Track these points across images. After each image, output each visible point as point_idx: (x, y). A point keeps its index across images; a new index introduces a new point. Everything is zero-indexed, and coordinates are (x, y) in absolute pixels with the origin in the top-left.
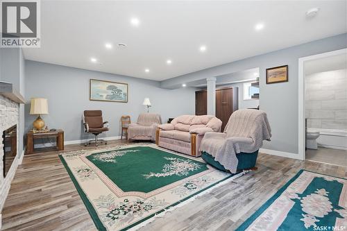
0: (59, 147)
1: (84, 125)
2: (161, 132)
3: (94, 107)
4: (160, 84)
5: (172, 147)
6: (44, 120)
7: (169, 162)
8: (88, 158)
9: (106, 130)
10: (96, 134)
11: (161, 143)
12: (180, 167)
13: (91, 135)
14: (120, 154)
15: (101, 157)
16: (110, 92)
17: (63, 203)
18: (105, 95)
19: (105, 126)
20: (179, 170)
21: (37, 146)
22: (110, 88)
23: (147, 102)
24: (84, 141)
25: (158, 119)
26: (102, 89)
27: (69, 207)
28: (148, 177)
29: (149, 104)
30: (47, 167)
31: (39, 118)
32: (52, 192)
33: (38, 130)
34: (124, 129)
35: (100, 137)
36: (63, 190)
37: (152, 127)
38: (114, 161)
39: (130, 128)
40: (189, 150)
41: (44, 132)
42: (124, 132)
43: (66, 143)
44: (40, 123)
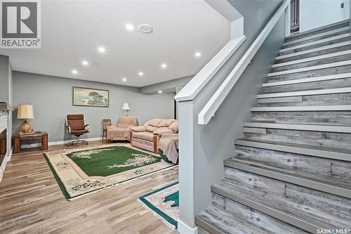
0: (44, 147)
1: (66, 128)
2: (133, 133)
3: (76, 111)
4: (139, 90)
5: (141, 145)
6: (30, 123)
7: (133, 157)
8: (68, 155)
9: (87, 132)
10: (78, 136)
11: (133, 143)
12: (139, 160)
13: (74, 136)
14: (96, 152)
15: (78, 155)
16: (92, 98)
17: (42, 184)
18: (87, 101)
19: (86, 128)
20: (138, 162)
21: (23, 147)
22: (92, 94)
23: (126, 107)
24: (67, 142)
25: (135, 122)
26: (84, 95)
27: (47, 185)
28: (111, 167)
29: (128, 109)
30: (31, 162)
31: (25, 122)
32: (36, 177)
33: (24, 132)
34: (105, 130)
35: (81, 139)
36: (43, 177)
37: (128, 129)
38: (89, 157)
39: (109, 130)
40: (152, 148)
41: (30, 134)
42: (105, 134)
43: (49, 144)
44: (26, 127)
